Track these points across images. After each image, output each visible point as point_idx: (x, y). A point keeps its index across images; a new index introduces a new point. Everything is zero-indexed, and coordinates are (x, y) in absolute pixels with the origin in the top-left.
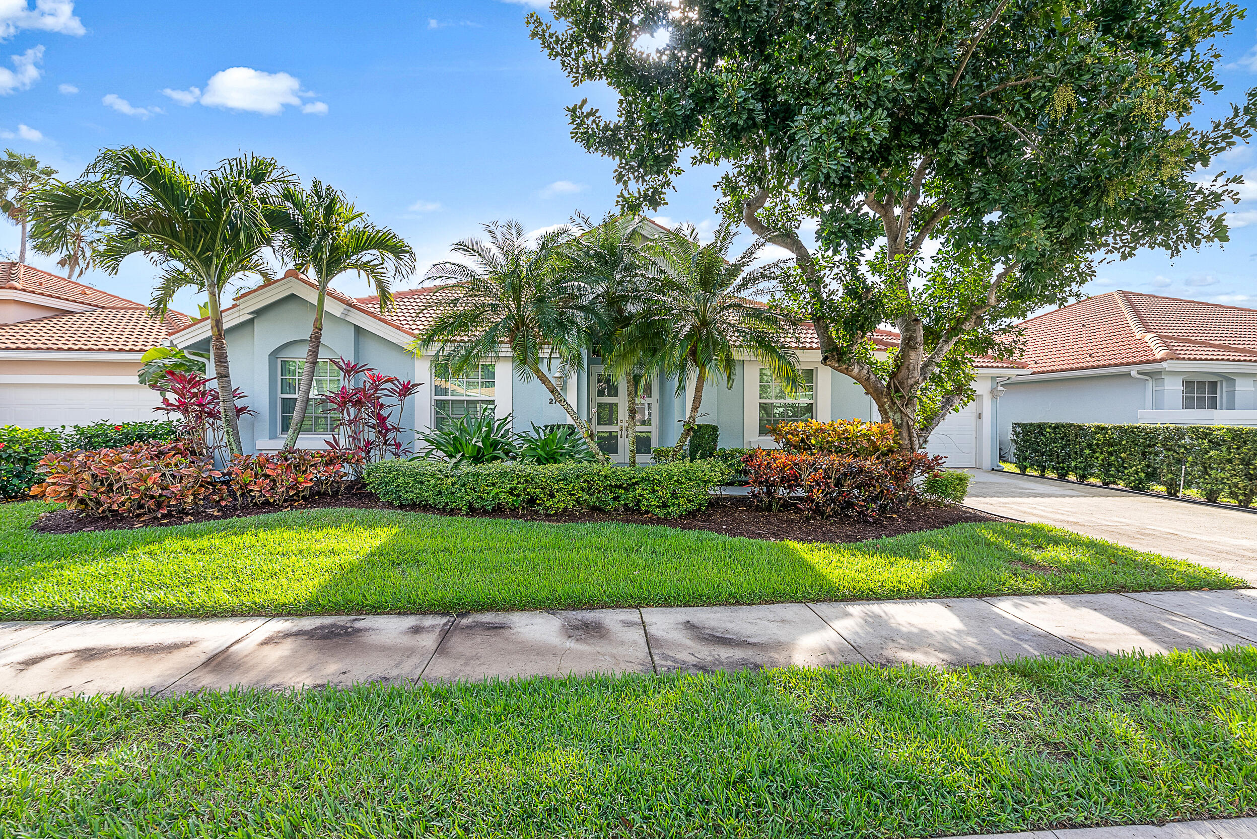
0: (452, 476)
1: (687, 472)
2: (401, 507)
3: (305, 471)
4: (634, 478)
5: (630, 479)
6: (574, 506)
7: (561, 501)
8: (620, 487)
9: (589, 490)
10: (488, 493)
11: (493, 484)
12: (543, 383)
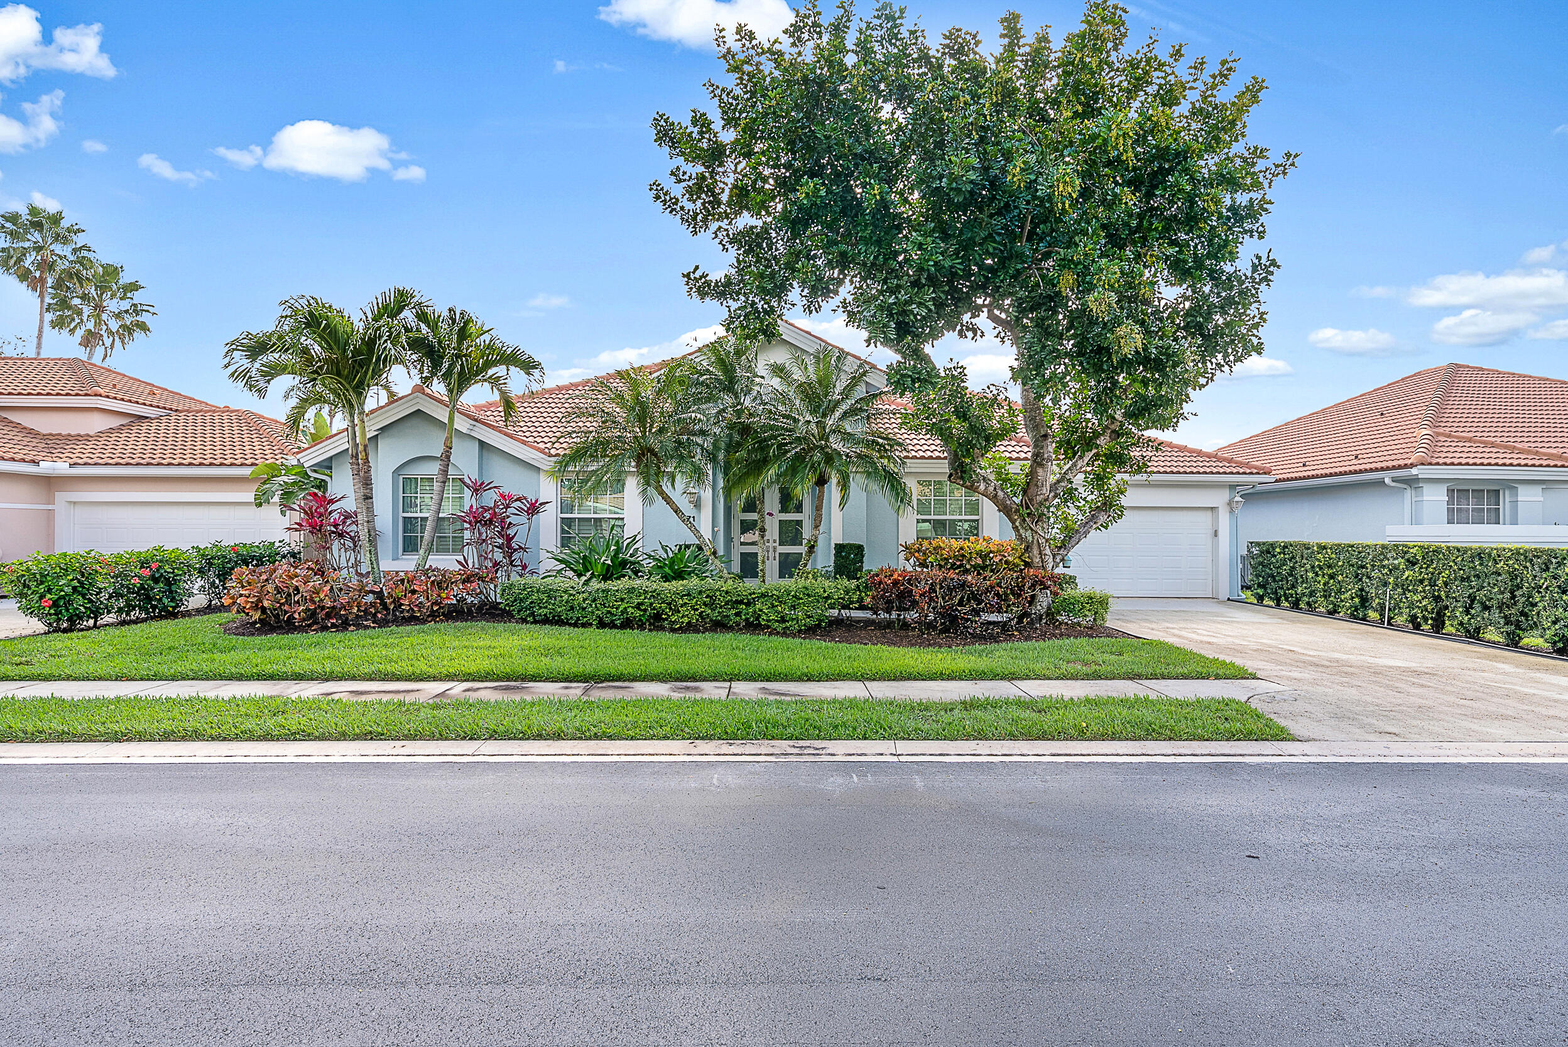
0: (583, 592)
1: (806, 588)
2: (535, 622)
3: (447, 588)
4: (754, 593)
5: (750, 594)
6: (697, 620)
7: (686, 615)
8: (741, 602)
9: (711, 605)
10: (617, 608)
11: (622, 600)
12: (668, 503)
